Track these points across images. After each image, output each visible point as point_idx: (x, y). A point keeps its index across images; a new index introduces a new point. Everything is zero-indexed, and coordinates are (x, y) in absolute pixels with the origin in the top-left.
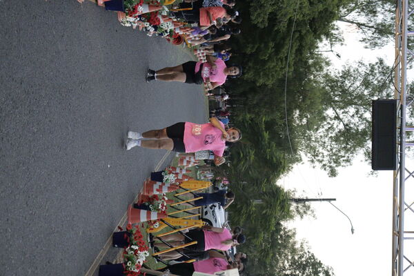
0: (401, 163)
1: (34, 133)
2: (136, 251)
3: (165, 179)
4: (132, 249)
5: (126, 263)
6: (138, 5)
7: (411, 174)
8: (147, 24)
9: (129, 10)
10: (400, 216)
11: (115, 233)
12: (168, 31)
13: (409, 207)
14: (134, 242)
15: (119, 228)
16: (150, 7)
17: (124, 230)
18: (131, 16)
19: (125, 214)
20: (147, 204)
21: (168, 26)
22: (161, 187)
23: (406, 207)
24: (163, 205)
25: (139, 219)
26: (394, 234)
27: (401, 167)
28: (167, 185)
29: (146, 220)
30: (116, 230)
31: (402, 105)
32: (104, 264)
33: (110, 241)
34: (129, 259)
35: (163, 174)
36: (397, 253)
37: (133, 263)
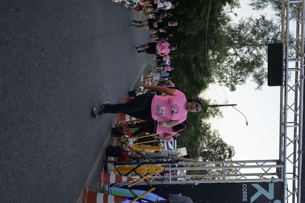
0: (285, 82)
1: (72, 70)
2: (127, 139)
4: (126, 137)
5: (122, 146)
7: (291, 88)
10: (285, 113)
11: (113, 128)
13: (290, 107)
14: (125, 133)
15: (115, 125)
17: (119, 126)
19: (117, 117)
23: (288, 108)
25: (125, 119)
26: (281, 124)
27: (285, 84)
29: (129, 120)
30: (114, 126)
31: (286, 46)
32: (108, 147)
33: (110, 133)
34: (123, 143)
36: (283, 135)
37: (126, 145)
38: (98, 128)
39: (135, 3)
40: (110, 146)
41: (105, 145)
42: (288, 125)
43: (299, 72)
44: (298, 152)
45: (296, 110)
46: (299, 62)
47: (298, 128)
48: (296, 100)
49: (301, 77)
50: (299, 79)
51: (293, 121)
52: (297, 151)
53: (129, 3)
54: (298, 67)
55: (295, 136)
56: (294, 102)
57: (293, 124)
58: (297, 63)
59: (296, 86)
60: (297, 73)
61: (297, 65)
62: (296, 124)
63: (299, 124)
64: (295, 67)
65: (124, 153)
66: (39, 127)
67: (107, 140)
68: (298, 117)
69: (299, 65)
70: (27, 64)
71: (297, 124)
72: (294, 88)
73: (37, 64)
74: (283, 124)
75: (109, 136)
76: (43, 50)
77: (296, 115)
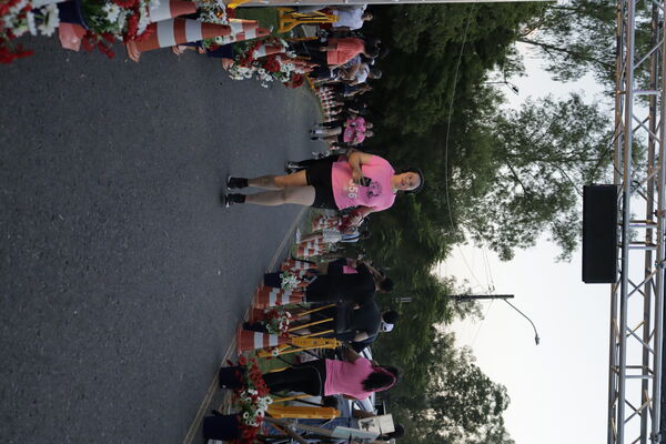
0: (622, 273)
1: (125, 251)
2: (254, 398)
3: (284, 283)
4: (250, 395)
5: (242, 415)
6: (253, 49)
7: (637, 288)
8: (262, 71)
9: (241, 57)
10: (621, 345)
12: (288, 74)
13: (632, 333)
14: (250, 382)
15: (229, 362)
16: (267, 48)
18: (243, 66)
19: (233, 340)
20: (262, 323)
21: (288, 67)
22: (279, 296)
23: (628, 332)
24: (284, 324)
25: (253, 344)
26: (611, 370)
27: (622, 278)
28: (288, 293)
29: (262, 346)
31: (624, 193)
33: (215, 381)
34: (245, 408)
35: (281, 276)
36: (616, 395)
37: (251, 414)
38: (185, 375)
39: (285, 74)
40: (214, 412)
41: (203, 409)
42: (628, 372)
43: (654, 253)
44: (652, 438)
45: (647, 338)
46: (655, 230)
47: (651, 381)
48: (647, 315)
49: (659, 265)
50: (653, 269)
51: (641, 364)
52: (648, 436)
53: (269, 78)
54: (651, 239)
55: (644, 399)
56: (642, 319)
57: (640, 372)
58: (649, 232)
59: (648, 284)
60: (649, 254)
61: (649, 235)
62: (646, 371)
63: (654, 373)
64: (644, 240)
65: (246, 431)
66: (33, 406)
67: (207, 399)
68: (651, 356)
69: (655, 236)
70: (9, 260)
71: (648, 370)
72: (642, 288)
73: (36, 255)
74: (617, 370)
75: (213, 389)
76: (53, 218)
77: (646, 351)
